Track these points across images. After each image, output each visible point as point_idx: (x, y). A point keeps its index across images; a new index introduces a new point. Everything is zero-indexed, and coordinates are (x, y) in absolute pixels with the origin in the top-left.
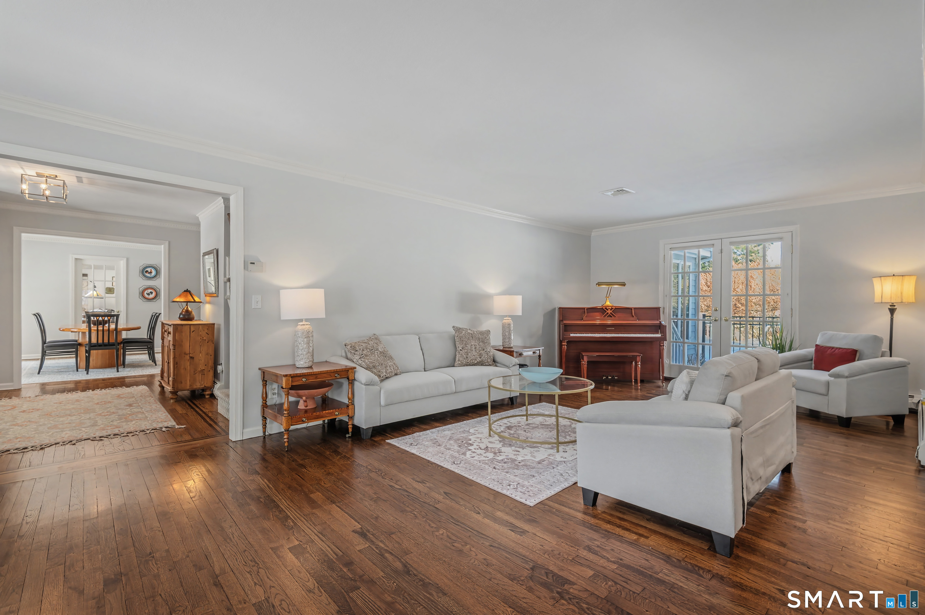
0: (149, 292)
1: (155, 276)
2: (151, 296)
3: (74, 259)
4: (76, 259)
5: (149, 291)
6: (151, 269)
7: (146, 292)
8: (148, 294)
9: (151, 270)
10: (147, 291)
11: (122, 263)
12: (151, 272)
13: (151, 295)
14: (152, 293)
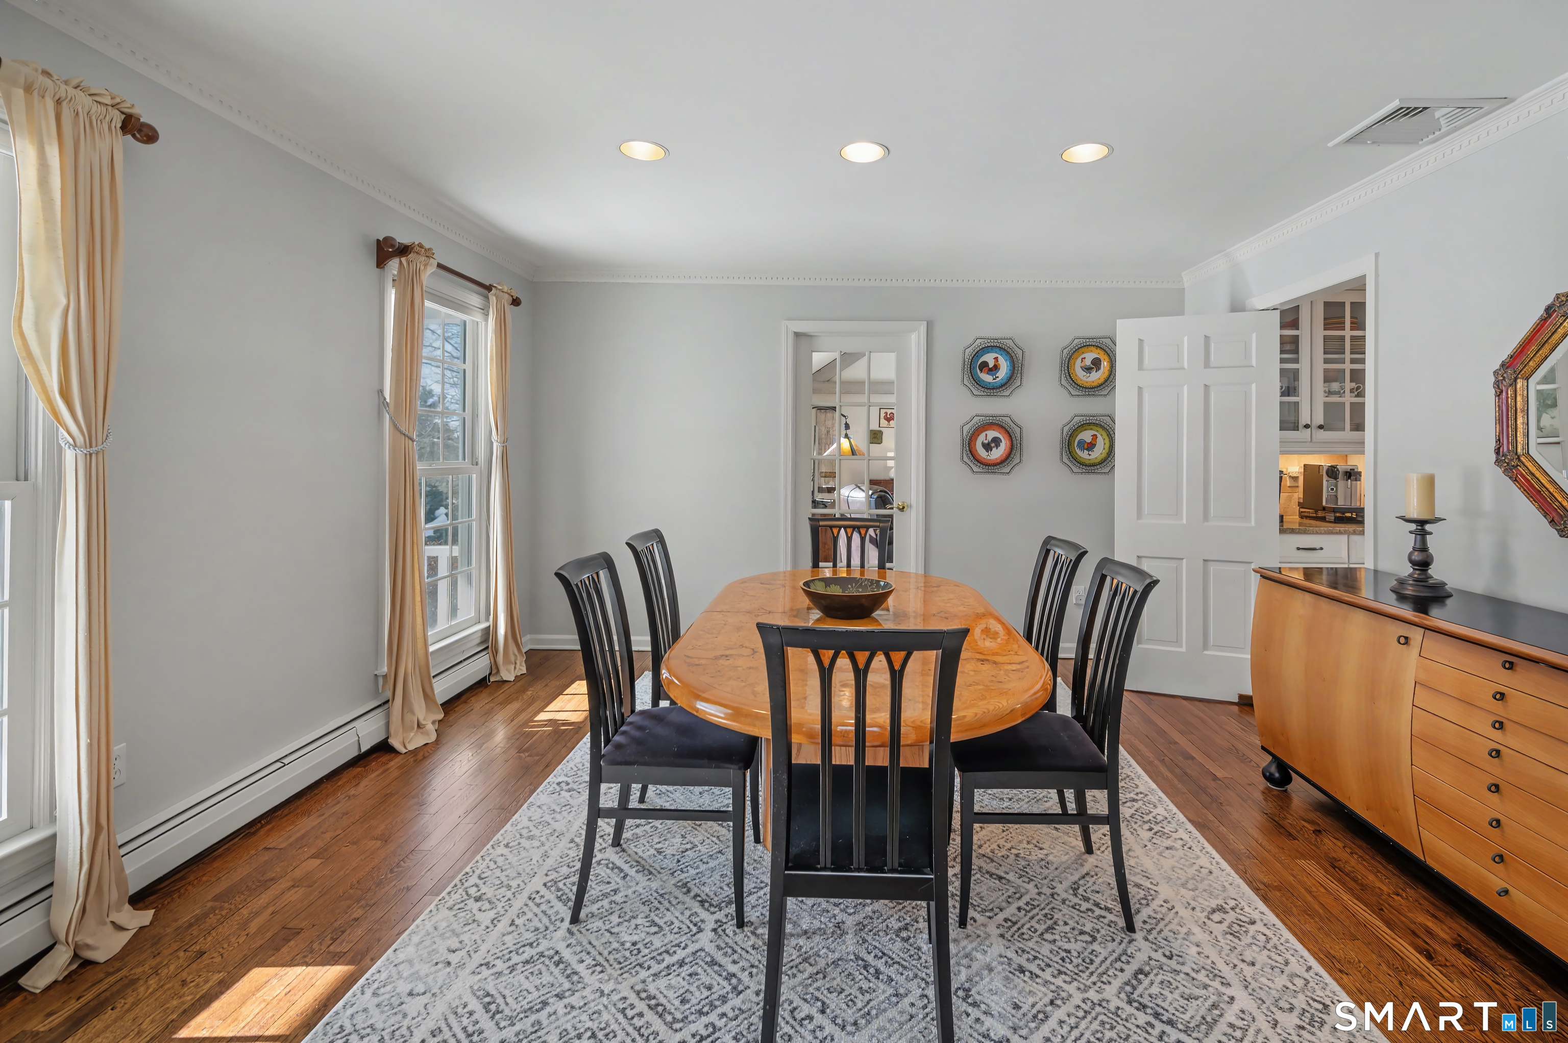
0: (990, 438)
1: (1006, 383)
2: (997, 454)
3: (791, 336)
4: (797, 335)
5: (992, 434)
6: (996, 355)
7: (981, 439)
8: (987, 447)
9: (996, 359)
10: (983, 435)
11: (916, 340)
12: (996, 367)
13: (994, 449)
14: (996, 441)
